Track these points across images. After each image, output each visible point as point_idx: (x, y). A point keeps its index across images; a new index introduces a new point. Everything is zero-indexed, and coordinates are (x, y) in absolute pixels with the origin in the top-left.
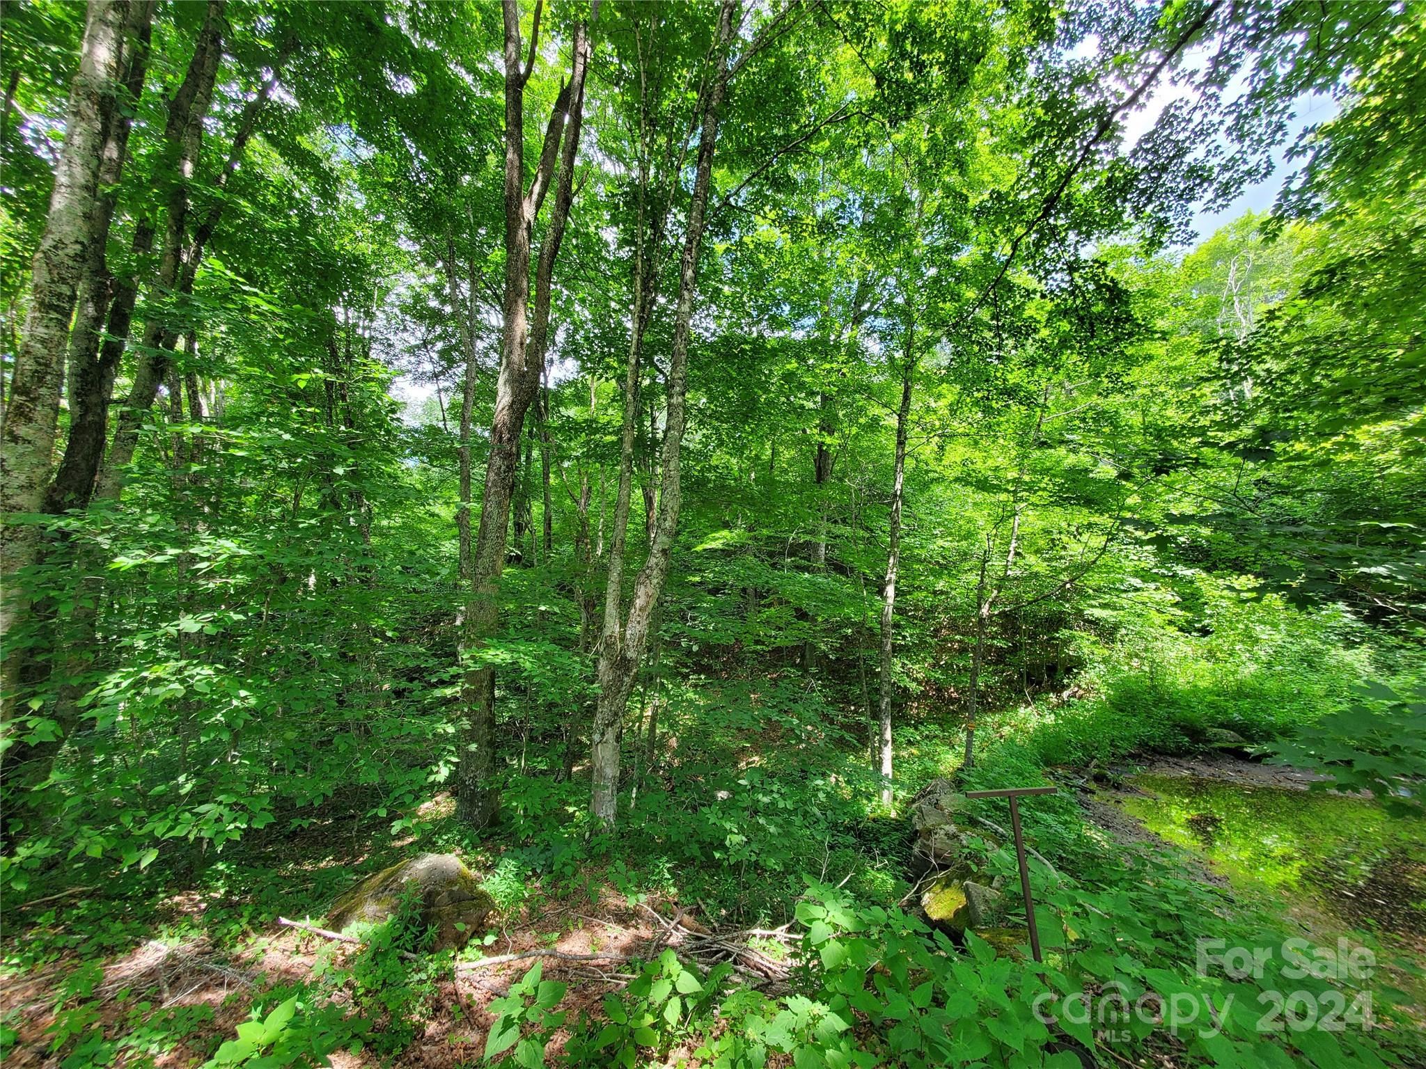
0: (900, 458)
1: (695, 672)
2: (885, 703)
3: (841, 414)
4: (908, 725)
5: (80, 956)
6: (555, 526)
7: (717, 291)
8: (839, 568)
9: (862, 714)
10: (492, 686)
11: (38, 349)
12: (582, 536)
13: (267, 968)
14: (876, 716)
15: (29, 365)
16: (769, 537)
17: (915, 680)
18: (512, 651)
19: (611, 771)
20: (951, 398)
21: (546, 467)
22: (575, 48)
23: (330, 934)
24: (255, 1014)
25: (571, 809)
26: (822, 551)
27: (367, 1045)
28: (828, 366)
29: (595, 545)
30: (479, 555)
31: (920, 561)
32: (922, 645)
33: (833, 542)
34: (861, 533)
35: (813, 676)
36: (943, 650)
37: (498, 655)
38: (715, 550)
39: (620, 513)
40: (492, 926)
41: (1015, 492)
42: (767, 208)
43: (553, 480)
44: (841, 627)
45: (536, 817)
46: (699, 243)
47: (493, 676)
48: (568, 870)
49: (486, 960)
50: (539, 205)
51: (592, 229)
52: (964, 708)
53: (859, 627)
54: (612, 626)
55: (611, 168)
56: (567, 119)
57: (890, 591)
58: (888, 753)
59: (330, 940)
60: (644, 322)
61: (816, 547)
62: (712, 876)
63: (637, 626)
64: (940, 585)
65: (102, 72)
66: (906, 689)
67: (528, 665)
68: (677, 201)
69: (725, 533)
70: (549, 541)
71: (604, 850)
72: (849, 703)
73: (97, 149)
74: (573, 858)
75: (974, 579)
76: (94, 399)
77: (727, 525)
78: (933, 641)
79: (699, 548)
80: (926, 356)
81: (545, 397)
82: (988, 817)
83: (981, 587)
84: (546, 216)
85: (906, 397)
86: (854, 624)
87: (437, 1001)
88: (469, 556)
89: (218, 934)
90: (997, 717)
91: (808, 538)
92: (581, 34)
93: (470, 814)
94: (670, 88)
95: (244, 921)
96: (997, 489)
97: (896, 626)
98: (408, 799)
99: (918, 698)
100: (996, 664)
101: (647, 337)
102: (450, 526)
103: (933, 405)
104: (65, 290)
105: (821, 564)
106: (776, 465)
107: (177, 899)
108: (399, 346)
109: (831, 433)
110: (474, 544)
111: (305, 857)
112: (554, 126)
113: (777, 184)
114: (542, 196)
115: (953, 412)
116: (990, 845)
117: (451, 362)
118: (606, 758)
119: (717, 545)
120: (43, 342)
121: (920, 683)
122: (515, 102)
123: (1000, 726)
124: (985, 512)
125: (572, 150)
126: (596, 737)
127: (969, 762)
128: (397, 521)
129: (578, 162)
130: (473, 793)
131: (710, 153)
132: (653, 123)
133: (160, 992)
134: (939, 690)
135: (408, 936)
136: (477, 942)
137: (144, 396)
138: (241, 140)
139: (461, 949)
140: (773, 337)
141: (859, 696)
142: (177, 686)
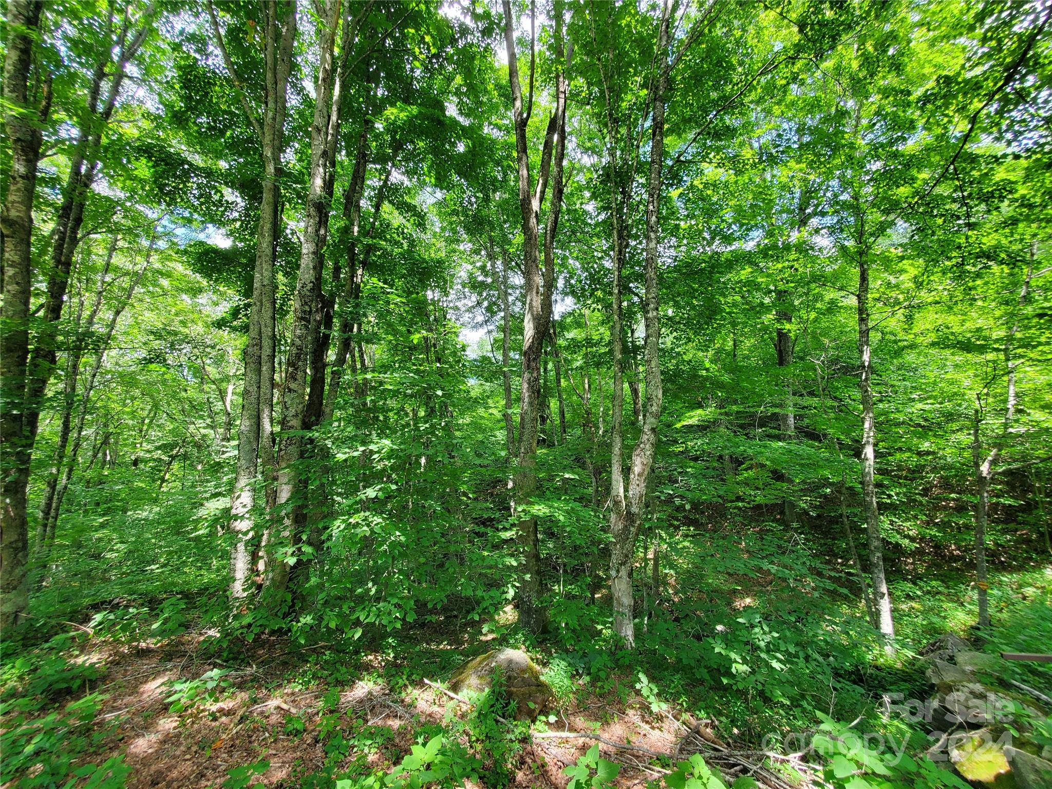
0: (865, 333)
1: (684, 525)
2: (876, 557)
3: (796, 303)
4: (905, 579)
5: (328, 684)
6: (568, 416)
7: (677, 227)
8: (813, 435)
9: (851, 567)
10: (536, 531)
11: (298, 342)
12: (588, 421)
13: (418, 710)
14: (867, 567)
15: (295, 351)
16: (738, 412)
17: (907, 536)
18: (551, 507)
19: (627, 601)
20: (913, 272)
21: (558, 374)
22: (558, 89)
23: (452, 694)
24: (420, 740)
25: (599, 627)
26: (791, 421)
27: (480, 778)
28: (780, 266)
29: (598, 428)
30: (520, 440)
31: (898, 424)
32: (911, 502)
33: (802, 412)
34: (830, 402)
35: (796, 530)
36: (936, 508)
37: (540, 509)
38: (691, 426)
39: (616, 403)
40: (552, 709)
41: (1006, 350)
42: (711, 156)
43: (563, 383)
44: (818, 487)
45: (574, 631)
46: (659, 195)
47: (536, 524)
48: (602, 674)
49: (551, 734)
50: (542, 199)
51: (578, 206)
52: (971, 565)
53: (839, 487)
54: (619, 488)
55: (587, 161)
56: (556, 137)
57: (869, 452)
58: (885, 605)
59: (452, 699)
60: (621, 262)
61: (785, 417)
62: (721, 697)
63: (638, 487)
64: (925, 446)
65: (318, 191)
66: (897, 546)
67: (561, 518)
68: (638, 171)
69: (699, 411)
70: (564, 426)
71: (627, 662)
72: (836, 556)
73: (317, 231)
74: (605, 665)
75: (965, 438)
76: (320, 364)
77: (700, 406)
78: (924, 500)
79: (678, 425)
80: (880, 240)
81: (554, 326)
82: (1024, 681)
83: (976, 446)
84: (547, 205)
85: (864, 278)
86: (832, 484)
87: (522, 757)
88: (513, 442)
89: (392, 683)
90: (1015, 577)
91: (777, 410)
92: (561, 79)
93: (528, 623)
94: (626, 93)
95: (405, 677)
96: (982, 349)
97: (879, 485)
98: (492, 609)
99: (913, 554)
100: (1005, 522)
101: (626, 272)
102: (499, 421)
103: (893, 281)
104: (307, 308)
105: (791, 432)
106: (738, 353)
107: (370, 657)
108: (463, 309)
109: (789, 320)
110: (516, 434)
111: (432, 641)
112: (548, 145)
113: (717, 136)
114: (543, 192)
115: (919, 285)
116: (1031, 711)
117: (493, 314)
118: (622, 589)
119: (694, 421)
120: (299, 337)
121: (912, 539)
122: (522, 137)
123: (1021, 586)
124: (971, 373)
125: (561, 157)
126: (613, 573)
127: (985, 621)
128: (468, 420)
129: (565, 163)
130: (530, 609)
131: (661, 128)
132: (616, 121)
133: (366, 714)
134: (937, 547)
135: (498, 706)
136: (543, 718)
137: (341, 361)
138: (377, 207)
139: (533, 721)
140: (726, 250)
141: (846, 551)
142: (365, 528)
